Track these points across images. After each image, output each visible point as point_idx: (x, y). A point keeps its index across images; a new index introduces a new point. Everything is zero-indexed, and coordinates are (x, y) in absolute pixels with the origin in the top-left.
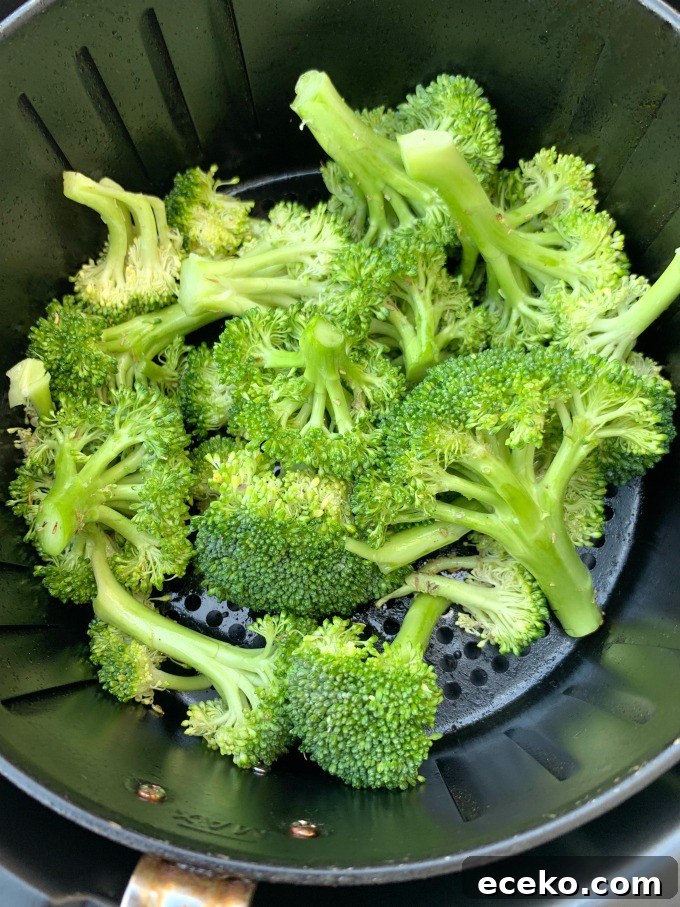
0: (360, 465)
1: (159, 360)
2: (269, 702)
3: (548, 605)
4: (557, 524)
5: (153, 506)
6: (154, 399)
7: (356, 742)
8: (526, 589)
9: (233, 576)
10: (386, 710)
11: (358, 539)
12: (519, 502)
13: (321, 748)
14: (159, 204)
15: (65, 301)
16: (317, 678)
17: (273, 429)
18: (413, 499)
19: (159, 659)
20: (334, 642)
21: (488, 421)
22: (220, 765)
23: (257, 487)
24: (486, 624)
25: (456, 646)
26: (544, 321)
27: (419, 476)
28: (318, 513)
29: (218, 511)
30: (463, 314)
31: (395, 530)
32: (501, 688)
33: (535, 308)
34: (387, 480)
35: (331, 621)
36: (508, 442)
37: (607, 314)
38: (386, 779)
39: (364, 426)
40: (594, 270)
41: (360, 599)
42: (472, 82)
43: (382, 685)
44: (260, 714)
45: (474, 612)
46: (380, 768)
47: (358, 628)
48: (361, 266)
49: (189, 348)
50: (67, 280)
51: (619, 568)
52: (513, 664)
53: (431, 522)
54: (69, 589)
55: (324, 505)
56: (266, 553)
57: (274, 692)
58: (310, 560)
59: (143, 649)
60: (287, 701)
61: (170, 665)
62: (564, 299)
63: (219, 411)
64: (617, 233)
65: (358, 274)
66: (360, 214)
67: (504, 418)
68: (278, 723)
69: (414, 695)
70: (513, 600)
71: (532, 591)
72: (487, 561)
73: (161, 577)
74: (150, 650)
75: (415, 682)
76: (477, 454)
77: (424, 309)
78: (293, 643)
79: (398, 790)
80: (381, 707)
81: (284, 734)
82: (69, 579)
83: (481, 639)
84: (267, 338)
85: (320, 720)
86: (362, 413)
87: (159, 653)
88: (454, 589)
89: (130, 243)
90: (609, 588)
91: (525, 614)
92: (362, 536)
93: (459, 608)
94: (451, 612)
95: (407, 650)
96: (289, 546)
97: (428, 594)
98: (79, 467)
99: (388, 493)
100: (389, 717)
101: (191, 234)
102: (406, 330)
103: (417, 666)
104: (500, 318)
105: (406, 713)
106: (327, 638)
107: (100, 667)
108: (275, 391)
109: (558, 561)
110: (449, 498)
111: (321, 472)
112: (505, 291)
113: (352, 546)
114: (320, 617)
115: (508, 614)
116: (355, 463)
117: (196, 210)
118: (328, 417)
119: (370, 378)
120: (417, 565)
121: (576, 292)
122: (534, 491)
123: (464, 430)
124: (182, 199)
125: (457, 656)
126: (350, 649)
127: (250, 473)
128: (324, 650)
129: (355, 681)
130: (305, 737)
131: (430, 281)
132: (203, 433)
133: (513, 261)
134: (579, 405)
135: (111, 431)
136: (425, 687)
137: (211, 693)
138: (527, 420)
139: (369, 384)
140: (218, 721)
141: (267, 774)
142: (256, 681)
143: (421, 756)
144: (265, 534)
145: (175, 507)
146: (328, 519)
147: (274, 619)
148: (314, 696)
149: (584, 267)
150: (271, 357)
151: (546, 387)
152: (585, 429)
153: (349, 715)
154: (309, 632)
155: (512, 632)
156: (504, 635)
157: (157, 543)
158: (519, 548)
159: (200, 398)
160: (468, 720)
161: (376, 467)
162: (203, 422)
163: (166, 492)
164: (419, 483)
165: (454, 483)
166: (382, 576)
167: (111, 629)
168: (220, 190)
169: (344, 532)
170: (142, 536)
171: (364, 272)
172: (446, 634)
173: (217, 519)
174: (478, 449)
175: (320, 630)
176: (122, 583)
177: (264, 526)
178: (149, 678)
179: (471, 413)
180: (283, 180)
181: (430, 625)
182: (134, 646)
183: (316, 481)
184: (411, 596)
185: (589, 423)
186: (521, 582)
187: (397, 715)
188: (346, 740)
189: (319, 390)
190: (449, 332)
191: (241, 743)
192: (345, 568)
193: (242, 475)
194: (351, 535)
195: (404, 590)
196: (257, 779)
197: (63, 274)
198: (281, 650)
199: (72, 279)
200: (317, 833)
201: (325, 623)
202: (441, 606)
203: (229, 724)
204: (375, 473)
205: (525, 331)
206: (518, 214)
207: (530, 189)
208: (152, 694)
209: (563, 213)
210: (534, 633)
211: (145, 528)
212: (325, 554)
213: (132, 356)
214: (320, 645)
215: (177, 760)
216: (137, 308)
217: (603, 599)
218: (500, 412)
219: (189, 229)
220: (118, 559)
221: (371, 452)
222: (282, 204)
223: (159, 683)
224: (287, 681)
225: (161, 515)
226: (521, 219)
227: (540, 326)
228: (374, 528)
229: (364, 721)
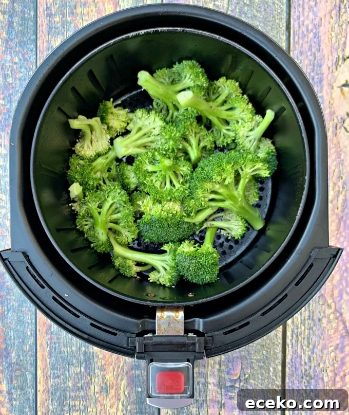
0: (184, 196)
1: (109, 170)
2: (172, 268)
3: (247, 222)
4: (244, 201)
5: (126, 220)
6: (116, 187)
7: (199, 273)
8: (240, 219)
9: (153, 235)
10: (205, 262)
11: (188, 217)
12: (232, 198)
13: (190, 277)
14: (98, 119)
15: (73, 157)
16: (185, 258)
17: (157, 192)
18: (202, 204)
19: (135, 263)
20: (187, 248)
21: (219, 178)
22: (162, 288)
23: (155, 208)
24: (230, 232)
25: (222, 240)
26: (232, 134)
27: (202, 197)
28: (175, 212)
29: (146, 218)
30: (205, 137)
31: (198, 212)
32: (238, 249)
33: (228, 130)
34: (193, 198)
35: (184, 242)
36: (225, 184)
37: (251, 130)
38: (209, 280)
39: (183, 184)
40: (244, 116)
41: (191, 233)
42: (194, 61)
43: (203, 256)
44: (171, 271)
45: (225, 229)
46: (207, 278)
47: (193, 242)
48: (171, 133)
49: (118, 164)
50: (72, 149)
51: (268, 206)
52: (240, 241)
53: (208, 207)
54: (104, 249)
55: (176, 209)
56: (162, 227)
57: (173, 265)
58: (175, 227)
59: (131, 261)
60: (177, 266)
61: (139, 264)
62: (236, 127)
63: (134, 184)
64: (249, 103)
65: (171, 136)
66: (165, 107)
67: (223, 177)
68: (176, 273)
69: (212, 257)
70: (236, 223)
71: (242, 219)
72: (227, 213)
73: (131, 240)
74: (133, 261)
75: (211, 254)
76: (217, 187)
77: (193, 141)
78: (175, 250)
79: (212, 283)
80: (204, 262)
81: (179, 275)
82: (104, 246)
83: (229, 236)
84: (147, 162)
85: (188, 269)
86: (181, 180)
87: (135, 261)
88: (218, 224)
89: (92, 133)
90: (266, 213)
91: (240, 227)
92: (189, 216)
93: (221, 229)
94: (219, 230)
95: (208, 245)
96: (169, 224)
97: (211, 227)
98: (99, 213)
99: (194, 203)
100: (206, 264)
101: (110, 125)
102: (189, 149)
103: (211, 249)
104: (218, 134)
105: (210, 262)
106: (184, 247)
107: (119, 269)
108: (154, 178)
109: (247, 211)
110: (212, 200)
111: (173, 200)
112: (218, 127)
113: (186, 220)
114: (181, 241)
115: (235, 228)
116: (183, 196)
117: (110, 117)
118: (171, 182)
119: (181, 168)
120: (206, 220)
121: (240, 124)
122: (235, 193)
123: (212, 182)
124: (104, 114)
125: (223, 243)
126: (192, 249)
127: (152, 205)
128: (185, 251)
129: (196, 257)
130: (185, 274)
131: (194, 131)
132: (130, 192)
133: (218, 118)
134: (243, 168)
135: (106, 200)
136: (214, 254)
137: (153, 269)
138: (229, 177)
139: (181, 170)
140: (159, 276)
141: (176, 287)
142: (166, 263)
143: (217, 272)
144: (161, 222)
145: (131, 219)
146: (178, 213)
147: (168, 245)
148: (185, 263)
149: (241, 115)
150: (150, 168)
151: (233, 166)
152: (247, 174)
153: (196, 266)
154: (179, 246)
155: (238, 232)
156: (236, 234)
157: (127, 230)
158: (235, 209)
159: (127, 181)
160: (229, 260)
161: (189, 196)
162: (130, 188)
163: (128, 215)
164: (203, 199)
165: (213, 196)
166: (196, 226)
167: (119, 258)
168: (115, 107)
169: (183, 216)
170: (122, 229)
171: (173, 135)
172: (219, 237)
173: (146, 220)
174: (217, 186)
175: (182, 245)
176: (120, 244)
177: (160, 220)
178: (135, 269)
179: (214, 177)
180: (134, 94)
181: (213, 235)
182: (128, 261)
183: (172, 203)
184: (206, 228)
185: (248, 172)
186: (238, 217)
187: (208, 263)
188: (196, 273)
189: (167, 176)
190: (202, 145)
191: (167, 280)
192: (185, 226)
193: (150, 206)
194: (185, 216)
195: (204, 227)
196: (173, 289)
197: (70, 148)
198: (172, 253)
199: (73, 149)
200: (194, 295)
201: (183, 243)
202: (215, 229)
203: (162, 276)
204: (189, 198)
205: (226, 137)
206: (217, 102)
207: (220, 89)
208: (136, 274)
209: (232, 98)
210: (244, 232)
211: (124, 227)
212: (179, 224)
213: (101, 172)
214: (183, 249)
215: (149, 289)
216: (99, 155)
217: (264, 216)
218: (222, 176)
219: (108, 124)
220: (117, 237)
221: (187, 192)
222: (138, 110)
223: (138, 270)
224: (176, 261)
225: (128, 222)
226: (218, 103)
227: (231, 136)
228: (192, 213)
229: (200, 266)
